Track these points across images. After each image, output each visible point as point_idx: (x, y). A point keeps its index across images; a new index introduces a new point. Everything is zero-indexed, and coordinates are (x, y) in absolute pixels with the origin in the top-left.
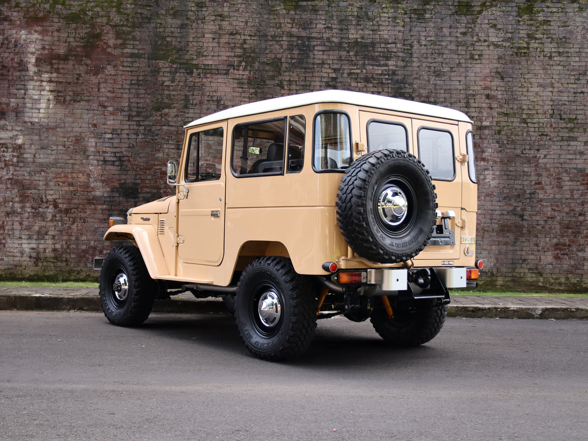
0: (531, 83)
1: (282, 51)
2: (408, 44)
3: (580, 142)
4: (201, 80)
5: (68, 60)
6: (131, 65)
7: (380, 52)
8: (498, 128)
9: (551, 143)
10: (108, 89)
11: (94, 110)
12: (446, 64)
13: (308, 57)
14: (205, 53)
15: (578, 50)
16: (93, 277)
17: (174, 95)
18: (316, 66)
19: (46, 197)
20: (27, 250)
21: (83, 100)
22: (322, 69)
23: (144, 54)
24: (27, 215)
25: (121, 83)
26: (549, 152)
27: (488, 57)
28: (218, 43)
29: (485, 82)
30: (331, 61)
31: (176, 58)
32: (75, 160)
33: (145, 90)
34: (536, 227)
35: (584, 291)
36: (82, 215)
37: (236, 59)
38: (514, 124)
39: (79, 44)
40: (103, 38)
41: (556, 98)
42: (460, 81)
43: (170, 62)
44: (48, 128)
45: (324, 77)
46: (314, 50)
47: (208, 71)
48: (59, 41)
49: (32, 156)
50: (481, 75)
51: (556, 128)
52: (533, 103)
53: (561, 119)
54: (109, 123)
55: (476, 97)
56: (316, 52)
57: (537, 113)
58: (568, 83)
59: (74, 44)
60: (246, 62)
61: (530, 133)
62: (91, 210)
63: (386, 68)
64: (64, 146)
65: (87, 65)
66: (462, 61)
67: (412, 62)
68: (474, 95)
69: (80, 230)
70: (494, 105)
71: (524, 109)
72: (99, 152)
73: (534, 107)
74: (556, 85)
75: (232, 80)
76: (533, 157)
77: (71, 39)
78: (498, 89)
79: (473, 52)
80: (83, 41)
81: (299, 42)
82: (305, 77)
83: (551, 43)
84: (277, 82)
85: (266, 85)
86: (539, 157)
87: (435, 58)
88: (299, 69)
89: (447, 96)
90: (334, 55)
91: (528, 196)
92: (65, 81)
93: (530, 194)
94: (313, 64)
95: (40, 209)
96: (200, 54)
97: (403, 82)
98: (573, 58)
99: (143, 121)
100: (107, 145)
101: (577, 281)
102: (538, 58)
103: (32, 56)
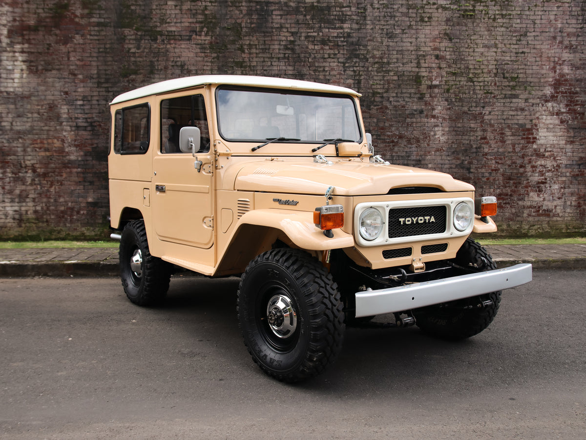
0: (477, 44)
1: (241, 16)
2: (362, 8)
3: (521, 99)
4: (165, 46)
5: (38, 30)
6: (98, 34)
7: (336, 15)
8: (446, 87)
9: (495, 100)
10: (78, 58)
11: (64, 78)
12: (398, 26)
13: (267, 21)
14: (168, 20)
15: (519, 13)
16: (73, 236)
17: (140, 62)
18: (274, 30)
19: (24, 162)
20: (11, 213)
21: (54, 69)
22: (281, 32)
23: (110, 23)
24: (8, 180)
25: (89, 51)
26: (494, 108)
27: (436, 19)
28: (181, 10)
29: (434, 43)
30: (289, 24)
31: (141, 26)
32: (50, 126)
33: (112, 57)
34: (481, 179)
35: (523, 236)
36: (59, 178)
37: (198, 25)
38: (462, 83)
39: (48, 15)
40: (70, 8)
41: (499, 58)
42: (411, 43)
43: (136, 30)
44: (23, 97)
45: (283, 41)
46: (272, 14)
47: (171, 37)
48: (28, 12)
49: (10, 124)
50: (431, 36)
51: (500, 86)
52: (478, 63)
53: (504, 78)
54: (79, 90)
55: (426, 58)
56: (274, 17)
57: (483, 73)
58: (510, 44)
59: (43, 15)
60: (207, 27)
61: (476, 91)
62: (66, 173)
63: (341, 31)
64: (39, 113)
65: (56, 35)
66: (413, 23)
67: (366, 24)
68: (424, 56)
69: (58, 192)
70: (443, 65)
71: (470, 69)
72: (71, 118)
73: (480, 67)
74: (500, 45)
75: (194, 46)
76: (479, 114)
77: (40, 11)
78: (447, 50)
79: (423, 15)
80: (51, 12)
81: (258, 7)
82: (265, 41)
83: (495, 6)
84: (238, 46)
85: (227, 49)
86: (485, 113)
87: (387, 21)
88: (259, 33)
89: (399, 56)
90: (291, 19)
91: (474, 150)
92: (36, 51)
93: (476, 148)
94: (272, 28)
95: (20, 174)
96: (163, 21)
97: (358, 43)
98: (515, 20)
99: (111, 87)
100: (79, 111)
101: (517, 227)
102: (483, 20)
103: (3, 28)
